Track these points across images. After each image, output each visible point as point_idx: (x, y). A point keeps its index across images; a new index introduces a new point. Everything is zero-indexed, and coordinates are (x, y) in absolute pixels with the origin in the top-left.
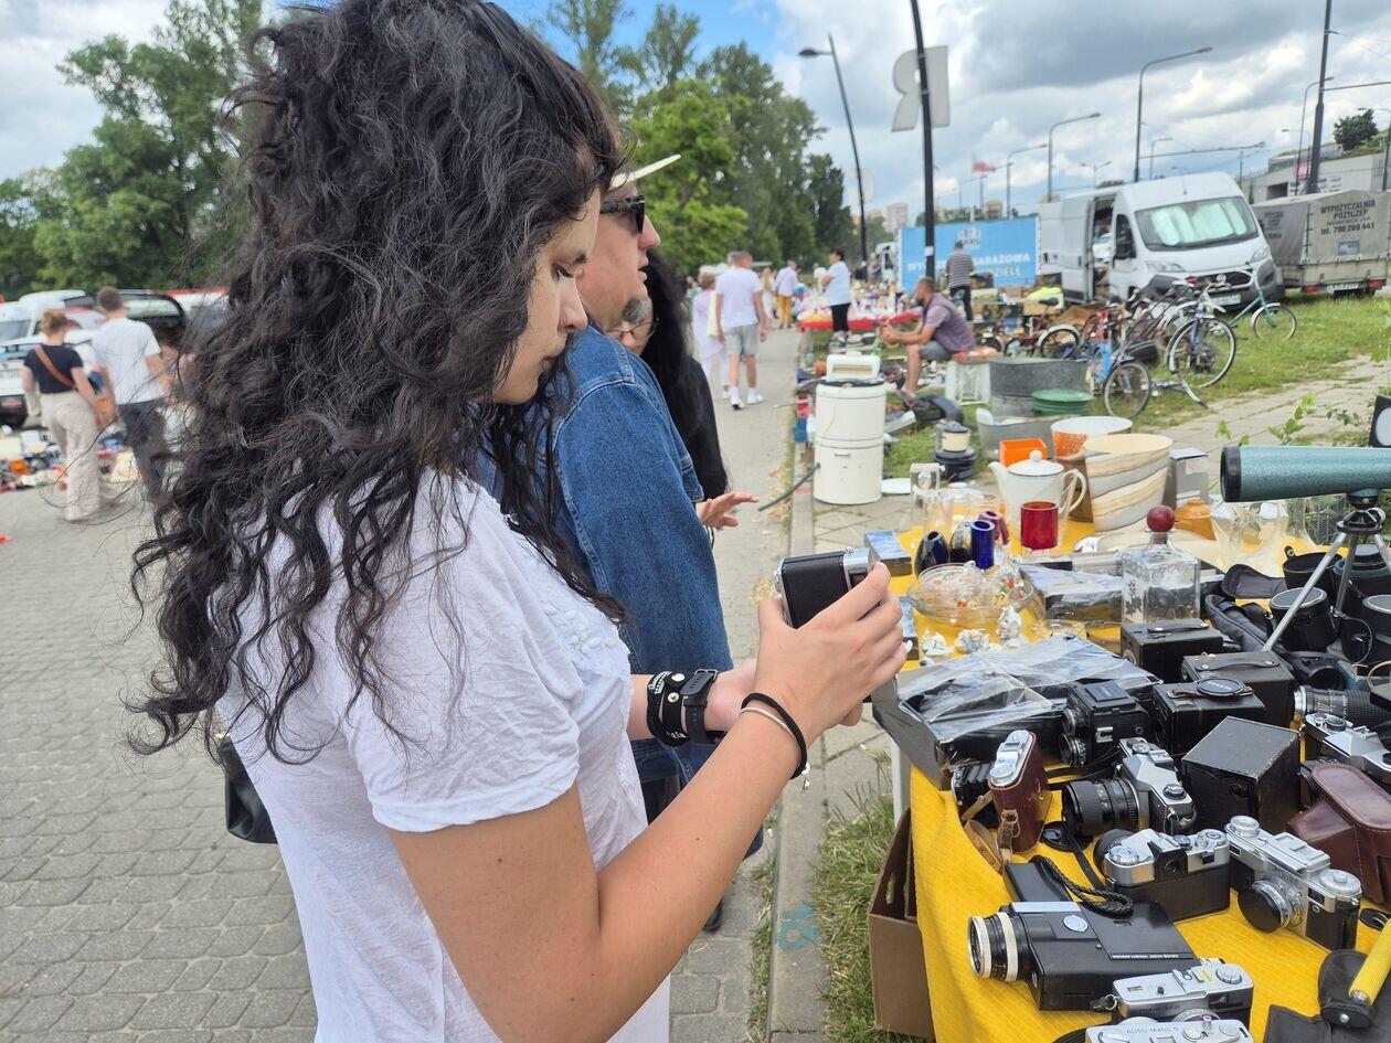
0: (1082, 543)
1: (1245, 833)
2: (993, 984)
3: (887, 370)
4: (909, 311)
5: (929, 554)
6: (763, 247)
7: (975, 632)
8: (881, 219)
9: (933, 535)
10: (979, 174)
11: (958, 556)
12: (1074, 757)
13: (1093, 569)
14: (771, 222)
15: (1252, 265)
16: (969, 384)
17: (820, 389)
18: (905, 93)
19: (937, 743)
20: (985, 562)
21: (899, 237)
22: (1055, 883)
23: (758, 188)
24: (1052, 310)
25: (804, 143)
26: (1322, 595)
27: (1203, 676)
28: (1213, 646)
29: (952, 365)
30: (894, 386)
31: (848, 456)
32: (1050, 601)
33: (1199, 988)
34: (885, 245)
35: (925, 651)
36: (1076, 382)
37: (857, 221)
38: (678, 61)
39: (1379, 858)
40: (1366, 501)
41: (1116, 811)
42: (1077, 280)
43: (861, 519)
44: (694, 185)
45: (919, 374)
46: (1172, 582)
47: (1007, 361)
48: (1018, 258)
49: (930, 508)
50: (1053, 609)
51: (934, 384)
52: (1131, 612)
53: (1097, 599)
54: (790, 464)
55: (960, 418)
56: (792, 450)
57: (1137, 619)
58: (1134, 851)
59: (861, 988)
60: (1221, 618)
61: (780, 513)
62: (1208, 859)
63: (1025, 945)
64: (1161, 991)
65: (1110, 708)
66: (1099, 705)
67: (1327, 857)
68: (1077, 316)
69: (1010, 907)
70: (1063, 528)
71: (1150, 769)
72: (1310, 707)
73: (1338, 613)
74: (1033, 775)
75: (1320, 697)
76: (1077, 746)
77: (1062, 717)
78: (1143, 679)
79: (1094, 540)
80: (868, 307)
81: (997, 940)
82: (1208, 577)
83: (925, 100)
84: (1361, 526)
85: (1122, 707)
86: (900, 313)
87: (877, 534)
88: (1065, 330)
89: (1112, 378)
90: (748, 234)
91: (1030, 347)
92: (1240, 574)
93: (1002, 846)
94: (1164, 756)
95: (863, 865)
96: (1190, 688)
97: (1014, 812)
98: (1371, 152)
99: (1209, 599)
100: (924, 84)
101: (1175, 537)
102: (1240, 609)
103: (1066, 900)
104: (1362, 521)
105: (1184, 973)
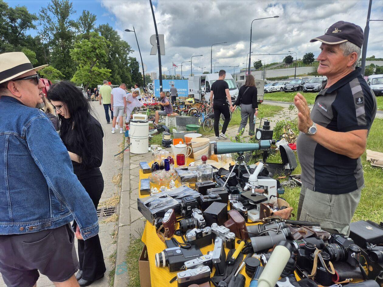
0: (191, 164)
1: (215, 227)
2: (160, 269)
3: (150, 118)
4: (156, 102)
5: (154, 168)
6: (116, 81)
7: (163, 186)
8: (150, 76)
9: (156, 163)
10: (174, 67)
11: (161, 168)
12: (183, 214)
13: (192, 170)
14: (118, 74)
15: (235, 96)
16: (171, 122)
17: (131, 123)
18: (153, 45)
19: (151, 214)
20: (168, 169)
21: (154, 82)
22: (176, 243)
23: (114, 64)
24: (191, 104)
25: (128, 54)
26: (235, 174)
27: (211, 193)
28: (213, 186)
29: (167, 117)
30: (152, 122)
31: (139, 141)
32: (182, 178)
33: (201, 261)
34: (150, 83)
35: (152, 192)
36: (196, 122)
37: (143, 76)
38: (90, 27)
39: (239, 229)
40: (241, 154)
41: (190, 225)
42: (198, 96)
43: (143, 158)
44: (95, 62)
45: (159, 119)
46: (208, 172)
47: (180, 117)
48: (184, 90)
49: (155, 156)
50: (183, 180)
51: (163, 122)
52: (199, 180)
53: (192, 177)
54: (124, 143)
55: (169, 131)
56: (125, 139)
57: (200, 181)
58: (192, 234)
59: (138, 281)
60: (217, 180)
61: (121, 156)
62: (207, 233)
63: (167, 258)
64: (194, 263)
65: (190, 202)
66: (188, 202)
67: (229, 230)
68: (197, 105)
69: (165, 250)
70: (186, 160)
71: (197, 215)
72: (231, 198)
73: (238, 178)
74: (173, 219)
75: (233, 196)
76: (184, 212)
77: (180, 205)
78: (198, 195)
79: (193, 163)
80: (145, 100)
81: (161, 258)
82: (215, 171)
83: (159, 48)
84: (240, 159)
85: (192, 202)
86: (154, 102)
87: (142, 163)
88: (195, 109)
89: (204, 122)
90: (112, 76)
91: (186, 113)
92: (222, 170)
93: (165, 237)
94: (200, 212)
95: (140, 249)
96: (207, 196)
97: (168, 228)
98: (261, 70)
99: (215, 176)
100: (158, 43)
101: (208, 161)
102: (221, 178)
103: (178, 246)
104: (241, 158)
105: (199, 258)
